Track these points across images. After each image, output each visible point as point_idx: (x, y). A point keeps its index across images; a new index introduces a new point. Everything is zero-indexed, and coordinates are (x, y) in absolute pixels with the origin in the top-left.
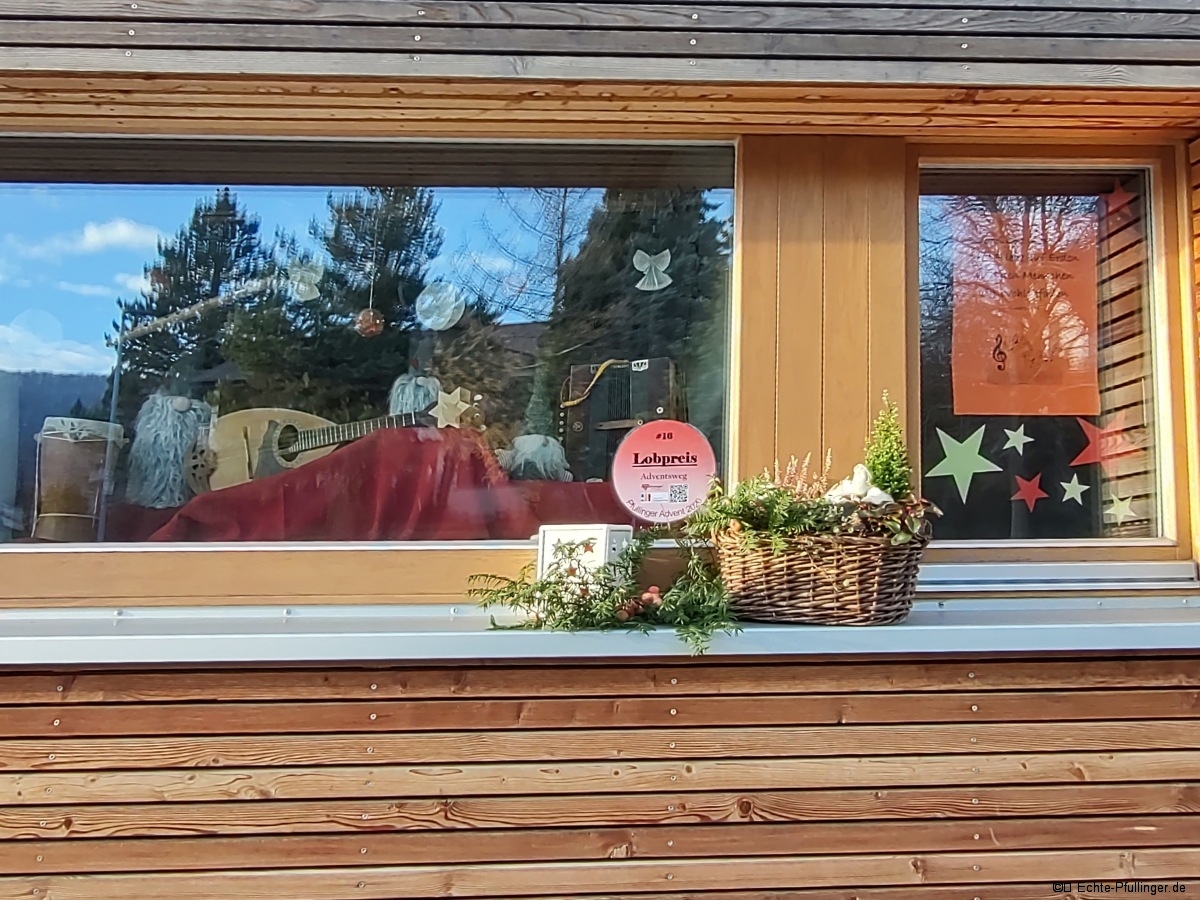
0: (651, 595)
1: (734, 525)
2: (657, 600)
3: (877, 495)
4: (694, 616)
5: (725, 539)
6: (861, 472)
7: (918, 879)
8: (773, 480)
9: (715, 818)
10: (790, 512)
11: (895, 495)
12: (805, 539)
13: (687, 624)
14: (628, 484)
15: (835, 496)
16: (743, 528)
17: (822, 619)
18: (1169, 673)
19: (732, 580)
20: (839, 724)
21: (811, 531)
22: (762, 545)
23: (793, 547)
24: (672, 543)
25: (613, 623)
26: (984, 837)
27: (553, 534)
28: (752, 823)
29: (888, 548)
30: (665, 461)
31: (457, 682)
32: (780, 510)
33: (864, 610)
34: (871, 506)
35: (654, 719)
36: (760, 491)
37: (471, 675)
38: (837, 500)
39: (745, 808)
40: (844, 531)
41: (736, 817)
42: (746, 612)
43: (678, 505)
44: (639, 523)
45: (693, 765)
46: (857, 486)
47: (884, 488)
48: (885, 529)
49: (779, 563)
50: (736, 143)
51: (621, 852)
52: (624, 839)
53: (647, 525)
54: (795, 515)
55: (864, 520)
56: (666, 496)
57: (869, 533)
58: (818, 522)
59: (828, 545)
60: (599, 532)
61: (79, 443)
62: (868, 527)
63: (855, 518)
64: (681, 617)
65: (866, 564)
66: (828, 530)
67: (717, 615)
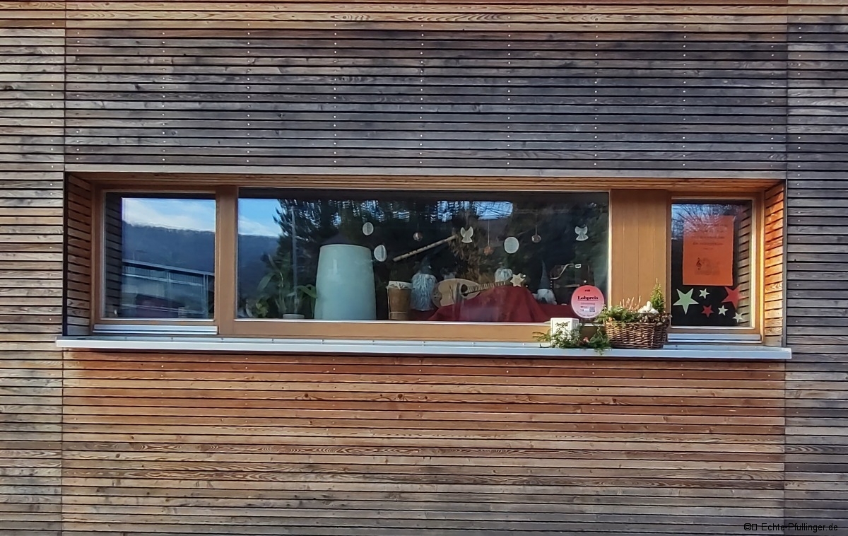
0: (586, 340)
1: (610, 319)
2: (587, 341)
3: (653, 311)
4: (599, 346)
5: (607, 323)
6: (649, 303)
7: (665, 422)
8: (622, 305)
9: (606, 403)
10: (627, 315)
11: (659, 311)
12: (632, 324)
13: (597, 347)
14: (576, 306)
15: (641, 311)
16: (613, 320)
17: (637, 347)
18: (743, 366)
19: (610, 336)
20: (642, 378)
21: (633, 321)
22: (618, 325)
23: (628, 326)
24: (591, 325)
25: (575, 347)
26: (685, 411)
27: (554, 321)
28: (617, 405)
29: (656, 326)
30: (588, 299)
31: (531, 362)
32: (624, 315)
33: (649, 345)
34: (651, 314)
35: (587, 374)
36: (617, 310)
37: (535, 361)
38: (641, 312)
39: (615, 400)
40: (643, 322)
41: (612, 403)
42: (615, 344)
43: (592, 313)
44: (580, 318)
45: (600, 388)
46: (648, 308)
47: (656, 309)
48: (655, 321)
49: (624, 330)
50: (609, 191)
51: (579, 411)
52: (579, 408)
53: (584, 319)
54: (628, 316)
55: (649, 318)
56: (588, 310)
57: (650, 322)
58: (635, 318)
59: (638, 325)
60: (570, 320)
61: (402, 290)
62: (650, 320)
63: (646, 317)
64: (595, 345)
65: (649, 331)
66: (638, 321)
67: (606, 346)
